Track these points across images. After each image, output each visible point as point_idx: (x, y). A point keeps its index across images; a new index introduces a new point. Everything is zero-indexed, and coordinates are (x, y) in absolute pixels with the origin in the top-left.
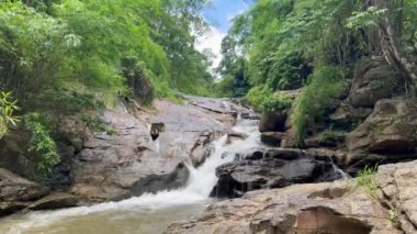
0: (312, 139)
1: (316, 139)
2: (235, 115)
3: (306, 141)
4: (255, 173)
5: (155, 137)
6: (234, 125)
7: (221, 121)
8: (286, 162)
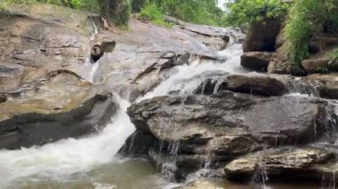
0: (316, 60)
1: (324, 58)
2: (226, 39)
3: (305, 62)
4: (193, 120)
5: (95, 58)
6: (223, 48)
7: (207, 45)
8: (258, 100)
